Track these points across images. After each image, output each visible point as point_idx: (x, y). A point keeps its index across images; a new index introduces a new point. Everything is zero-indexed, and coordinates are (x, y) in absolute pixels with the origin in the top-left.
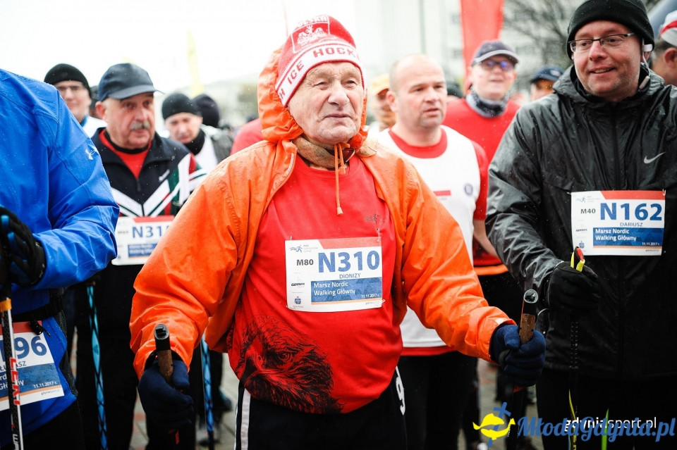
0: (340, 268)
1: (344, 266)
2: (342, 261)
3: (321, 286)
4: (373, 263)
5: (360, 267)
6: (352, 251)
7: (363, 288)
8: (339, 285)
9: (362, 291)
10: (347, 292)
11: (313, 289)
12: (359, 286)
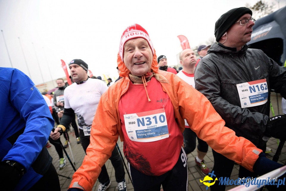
0: (147, 124)
1: (148, 123)
2: (148, 121)
3: (140, 132)
4: (162, 120)
5: (156, 122)
6: (151, 116)
7: (159, 131)
8: (147, 131)
9: (159, 132)
10: (152, 134)
11: (137, 134)
12: (157, 131)
